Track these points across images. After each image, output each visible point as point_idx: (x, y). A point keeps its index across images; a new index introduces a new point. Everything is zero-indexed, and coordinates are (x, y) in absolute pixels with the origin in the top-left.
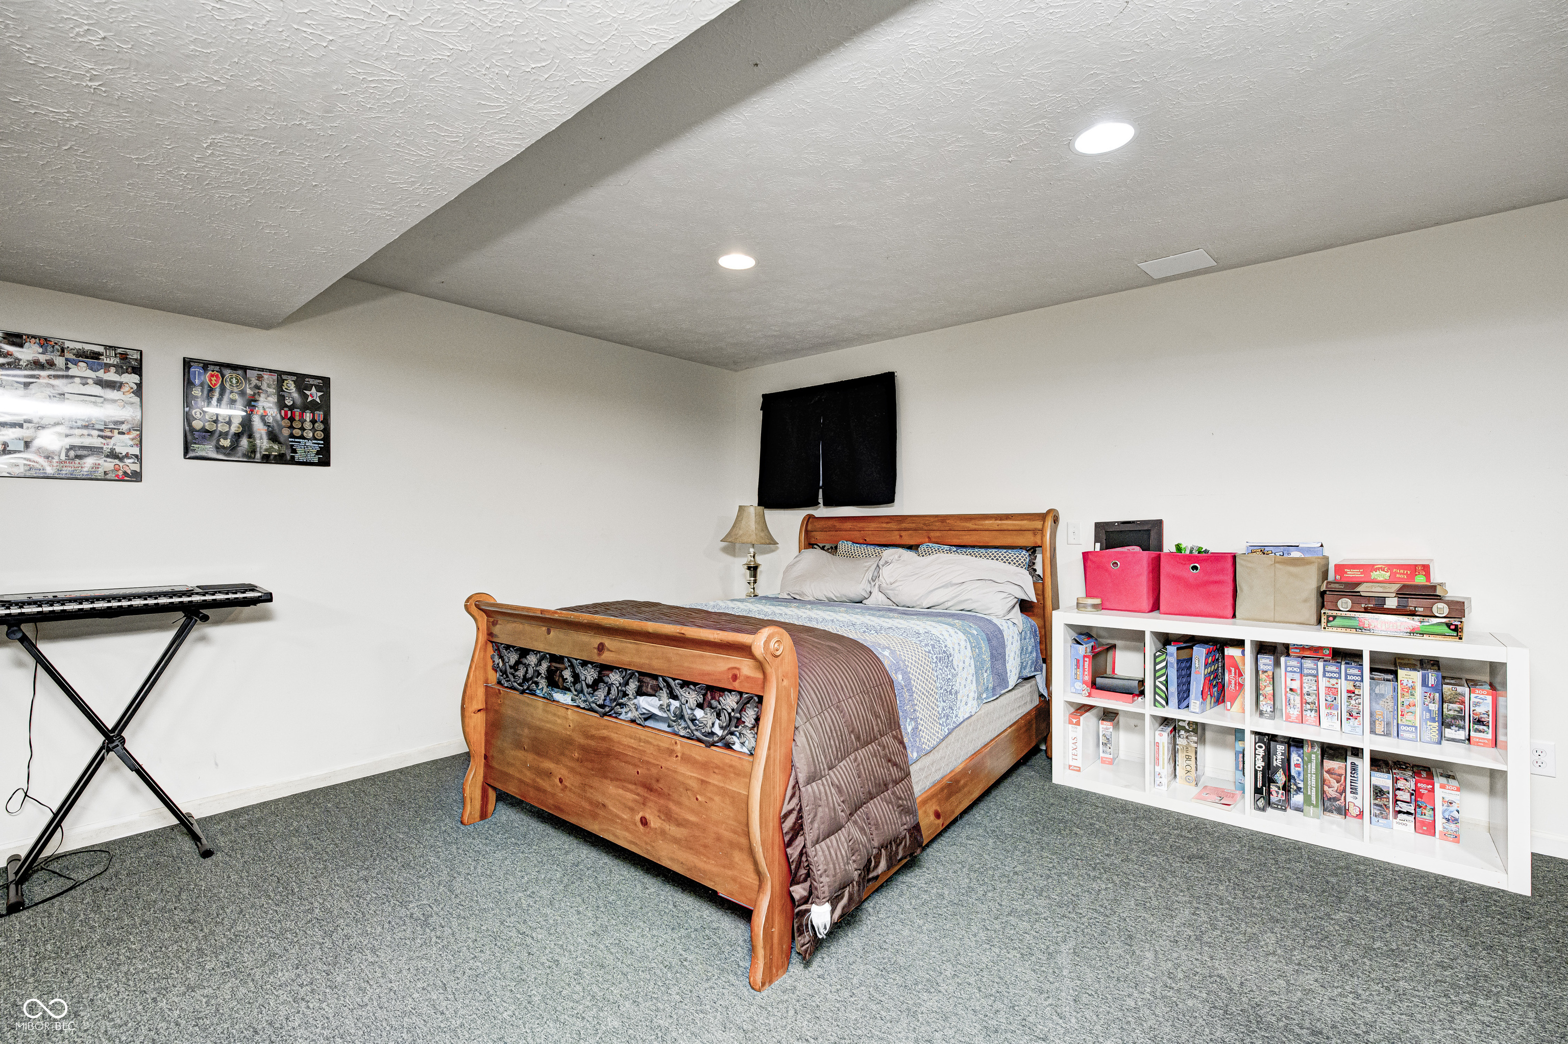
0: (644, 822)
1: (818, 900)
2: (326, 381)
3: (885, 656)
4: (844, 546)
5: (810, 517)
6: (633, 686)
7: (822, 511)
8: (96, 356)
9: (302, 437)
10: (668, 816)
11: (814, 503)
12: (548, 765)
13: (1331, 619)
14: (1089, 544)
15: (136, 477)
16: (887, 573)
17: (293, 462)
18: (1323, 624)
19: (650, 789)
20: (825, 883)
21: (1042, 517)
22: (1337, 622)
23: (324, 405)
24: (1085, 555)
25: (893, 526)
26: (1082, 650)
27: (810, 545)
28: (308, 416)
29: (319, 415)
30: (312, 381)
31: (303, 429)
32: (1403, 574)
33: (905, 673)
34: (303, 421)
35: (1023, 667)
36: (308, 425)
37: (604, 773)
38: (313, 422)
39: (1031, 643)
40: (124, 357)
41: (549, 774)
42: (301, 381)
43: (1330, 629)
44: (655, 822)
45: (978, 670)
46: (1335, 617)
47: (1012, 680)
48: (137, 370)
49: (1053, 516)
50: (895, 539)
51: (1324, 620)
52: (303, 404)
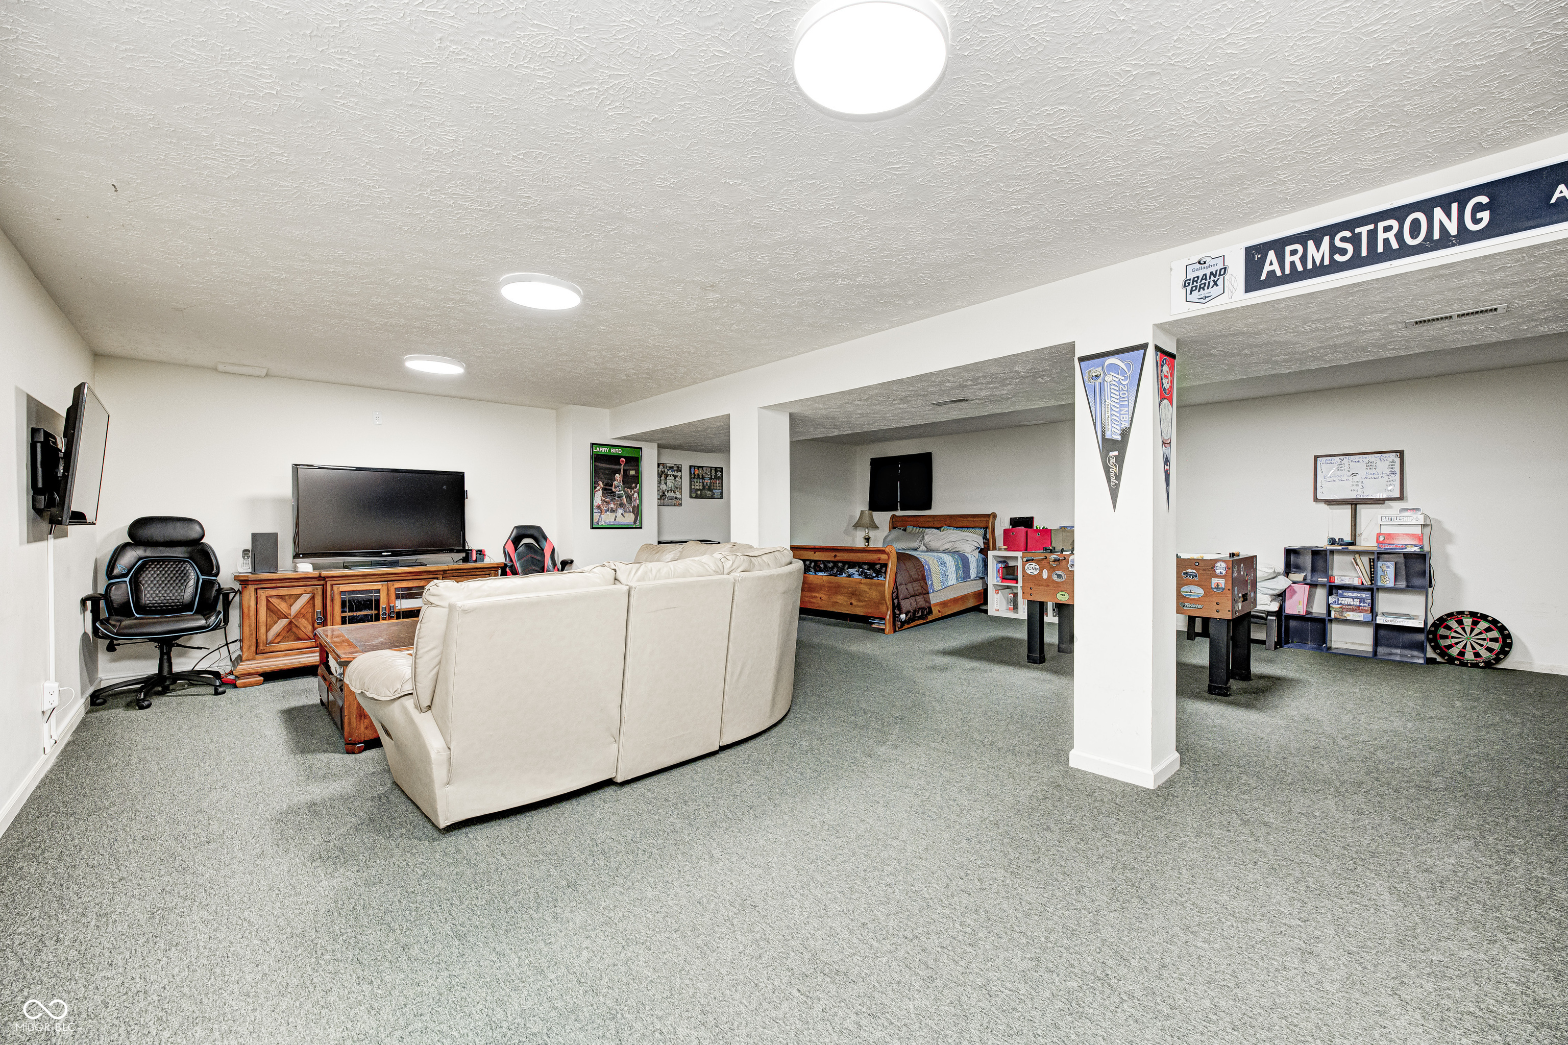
0: (851, 604)
1: (902, 613)
2: (722, 468)
3: (922, 560)
4: (909, 528)
5: (893, 516)
6: (847, 566)
7: (899, 513)
8: (672, 467)
9: (716, 489)
10: (859, 600)
11: (897, 510)
12: (814, 594)
14: (1007, 526)
16: (927, 538)
19: (853, 594)
20: (904, 610)
21: (988, 516)
23: (721, 478)
24: (1005, 530)
25: (930, 519)
26: (1000, 565)
27: (894, 528)
28: (717, 481)
29: (720, 481)
30: (718, 469)
31: (716, 486)
33: (929, 566)
34: (716, 483)
35: (978, 573)
36: (718, 485)
37: (836, 593)
38: (719, 483)
39: (981, 564)
40: (678, 467)
41: (815, 597)
42: (715, 469)
44: (854, 603)
45: (957, 570)
47: (973, 576)
48: (681, 471)
49: (994, 516)
50: (931, 525)
52: (716, 478)
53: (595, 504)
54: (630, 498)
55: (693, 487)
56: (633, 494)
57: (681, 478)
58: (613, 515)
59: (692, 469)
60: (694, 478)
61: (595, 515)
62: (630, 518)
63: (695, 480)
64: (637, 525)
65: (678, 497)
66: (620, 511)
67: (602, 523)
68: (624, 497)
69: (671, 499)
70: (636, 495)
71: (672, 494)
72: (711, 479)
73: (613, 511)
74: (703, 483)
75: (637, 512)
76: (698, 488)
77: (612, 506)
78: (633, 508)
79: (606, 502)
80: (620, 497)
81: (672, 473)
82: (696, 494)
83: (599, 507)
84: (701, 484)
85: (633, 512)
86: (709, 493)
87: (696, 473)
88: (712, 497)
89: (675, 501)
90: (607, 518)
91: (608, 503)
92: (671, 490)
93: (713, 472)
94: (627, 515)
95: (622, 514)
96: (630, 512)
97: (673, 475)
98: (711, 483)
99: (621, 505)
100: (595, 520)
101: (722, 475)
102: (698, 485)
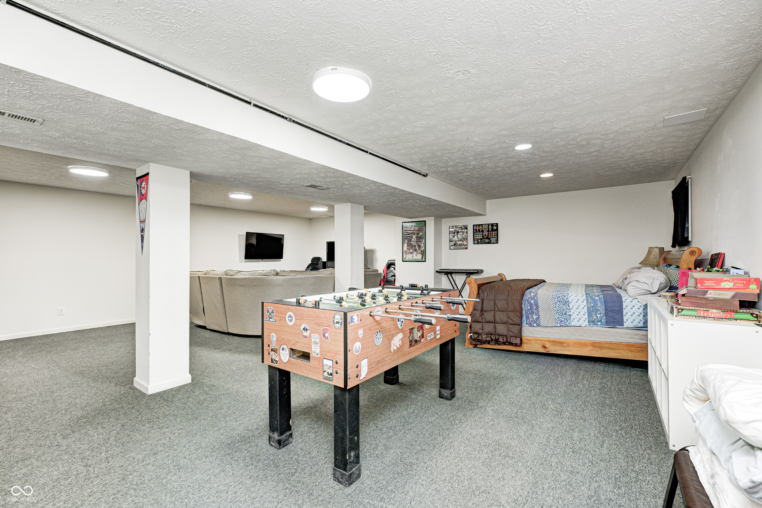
8: (462, 227)
9: (493, 238)
13: (680, 310)
15: (467, 248)
17: (491, 243)
18: (675, 314)
22: (684, 312)
23: (497, 230)
28: (494, 233)
29: (496, 232)
30: (494, 225)
31: (493, 236)
32: (741, 283)
34: (493, 234)
36: (494, 235)
38: (495, 234)
40: (465, 227)
42: (492, 225)
43: (680, 317)
46: (682, 310)
48: (467, 229)
51: (675, 310)
52: (493, 230)
53: (404, 250)
54: (419, 246)
55: (475, 237)
56: (421, 245)
57: (467, 233)
58: (412, 255)
59: (475, 227)
60: (476, 232)
61: (404, 255)
62: (419, 257)
63: (477, 233)
64: (423, 260)
65: (465, 244)
66: (415, 253)
67: (407, 259)
68: (417, 246)
69: (461, 245)
70: (422, 245)
71: (461, 242)
72: (488, 231)
73: (412, 253)
74: (482, 234)
75: (424, 253)
76: (479, 238)
77: (411, 251)
78: (421, 251)
79: (409, 249)
80: (415, 246)
81: (461, 231)
82: (477, 241)
83: (405, 251)
84: (481, 235)
85: (421, 254)
86: (487, 240)
87: (477, 229)
88: (489, 243)
89: (463, 246)
90: (409, 257)
91: (409, 250)
92: (461, 240)
93: (490, 227)
94: (418, 255)
95: (416, 255)
96: (419, 253)
97: (462, 232)
98: (488, 234)
99: (416, 250)
100: (404, 258)
101: (497, 228)
102: (479, 236)
